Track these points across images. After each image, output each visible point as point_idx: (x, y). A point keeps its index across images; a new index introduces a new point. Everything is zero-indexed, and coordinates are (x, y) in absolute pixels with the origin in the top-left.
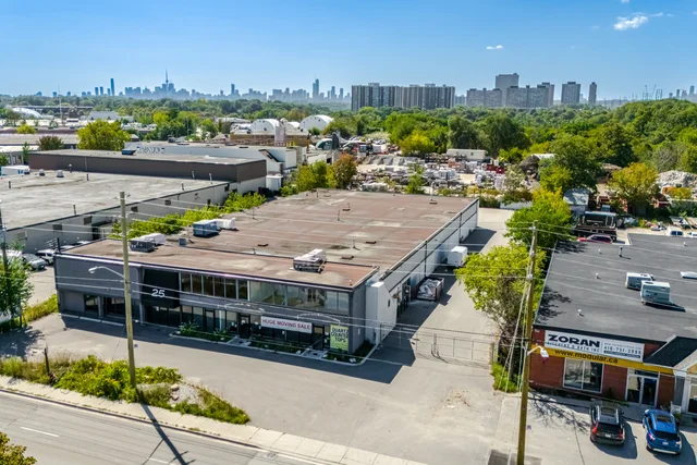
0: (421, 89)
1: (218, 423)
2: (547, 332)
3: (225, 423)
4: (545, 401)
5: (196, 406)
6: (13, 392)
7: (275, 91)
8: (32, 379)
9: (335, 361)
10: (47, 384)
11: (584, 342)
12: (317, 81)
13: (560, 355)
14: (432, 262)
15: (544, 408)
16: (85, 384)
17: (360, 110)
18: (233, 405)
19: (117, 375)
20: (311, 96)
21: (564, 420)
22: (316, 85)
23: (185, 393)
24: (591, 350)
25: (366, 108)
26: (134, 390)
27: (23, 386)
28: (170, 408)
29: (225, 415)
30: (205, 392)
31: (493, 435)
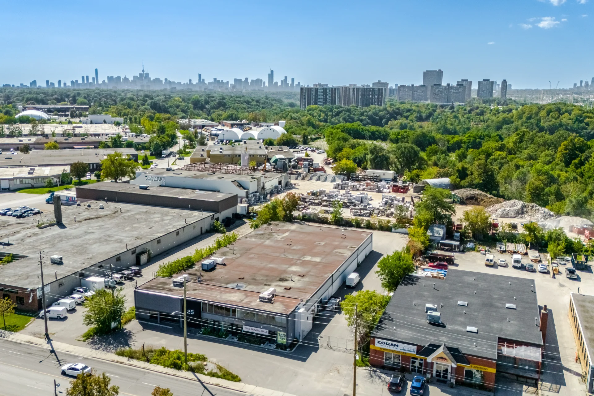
0: (358, 89)
1: (227, 381)
2: (376, 340)
3: (230, 382)
4: (374, 371)
5: (216, 373)
6: (131, 365)
7: (235, 80)
8: (138, 359)
9: (280, 350)
10: (146, 361)
11: (392, 344)
12: (272, 72)
13: (382, 350)
14: (336, 285)
15: (373, 375)
16: (164, 362)
17: (307, 108)
18: (233, 373)
19: (179, 358)
20: (267, 84)
21: (380, 380)
22: (271, 76)
23: (210, 367)
24: (395, 348)
25: (312, 106)
26: (187, 365)
27: (134, 362)
28: (205, 374)
29: (230, 377)
30: (220, 366)
31: (347, 387)
